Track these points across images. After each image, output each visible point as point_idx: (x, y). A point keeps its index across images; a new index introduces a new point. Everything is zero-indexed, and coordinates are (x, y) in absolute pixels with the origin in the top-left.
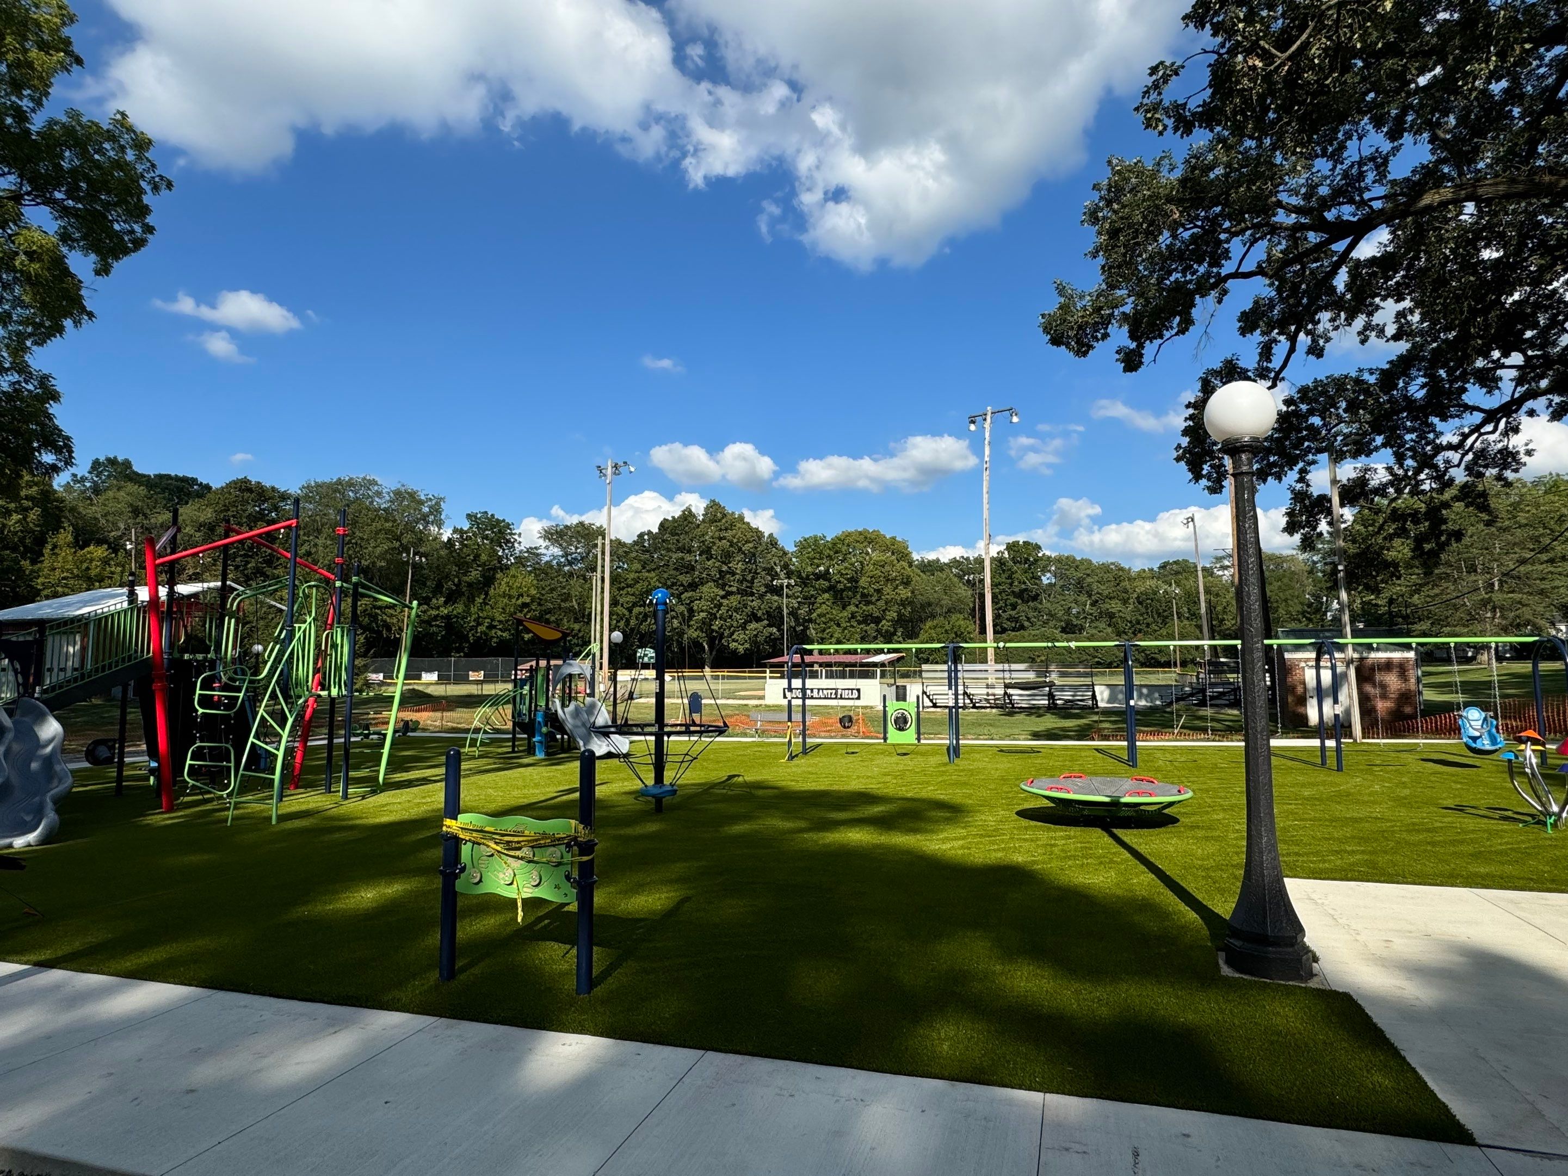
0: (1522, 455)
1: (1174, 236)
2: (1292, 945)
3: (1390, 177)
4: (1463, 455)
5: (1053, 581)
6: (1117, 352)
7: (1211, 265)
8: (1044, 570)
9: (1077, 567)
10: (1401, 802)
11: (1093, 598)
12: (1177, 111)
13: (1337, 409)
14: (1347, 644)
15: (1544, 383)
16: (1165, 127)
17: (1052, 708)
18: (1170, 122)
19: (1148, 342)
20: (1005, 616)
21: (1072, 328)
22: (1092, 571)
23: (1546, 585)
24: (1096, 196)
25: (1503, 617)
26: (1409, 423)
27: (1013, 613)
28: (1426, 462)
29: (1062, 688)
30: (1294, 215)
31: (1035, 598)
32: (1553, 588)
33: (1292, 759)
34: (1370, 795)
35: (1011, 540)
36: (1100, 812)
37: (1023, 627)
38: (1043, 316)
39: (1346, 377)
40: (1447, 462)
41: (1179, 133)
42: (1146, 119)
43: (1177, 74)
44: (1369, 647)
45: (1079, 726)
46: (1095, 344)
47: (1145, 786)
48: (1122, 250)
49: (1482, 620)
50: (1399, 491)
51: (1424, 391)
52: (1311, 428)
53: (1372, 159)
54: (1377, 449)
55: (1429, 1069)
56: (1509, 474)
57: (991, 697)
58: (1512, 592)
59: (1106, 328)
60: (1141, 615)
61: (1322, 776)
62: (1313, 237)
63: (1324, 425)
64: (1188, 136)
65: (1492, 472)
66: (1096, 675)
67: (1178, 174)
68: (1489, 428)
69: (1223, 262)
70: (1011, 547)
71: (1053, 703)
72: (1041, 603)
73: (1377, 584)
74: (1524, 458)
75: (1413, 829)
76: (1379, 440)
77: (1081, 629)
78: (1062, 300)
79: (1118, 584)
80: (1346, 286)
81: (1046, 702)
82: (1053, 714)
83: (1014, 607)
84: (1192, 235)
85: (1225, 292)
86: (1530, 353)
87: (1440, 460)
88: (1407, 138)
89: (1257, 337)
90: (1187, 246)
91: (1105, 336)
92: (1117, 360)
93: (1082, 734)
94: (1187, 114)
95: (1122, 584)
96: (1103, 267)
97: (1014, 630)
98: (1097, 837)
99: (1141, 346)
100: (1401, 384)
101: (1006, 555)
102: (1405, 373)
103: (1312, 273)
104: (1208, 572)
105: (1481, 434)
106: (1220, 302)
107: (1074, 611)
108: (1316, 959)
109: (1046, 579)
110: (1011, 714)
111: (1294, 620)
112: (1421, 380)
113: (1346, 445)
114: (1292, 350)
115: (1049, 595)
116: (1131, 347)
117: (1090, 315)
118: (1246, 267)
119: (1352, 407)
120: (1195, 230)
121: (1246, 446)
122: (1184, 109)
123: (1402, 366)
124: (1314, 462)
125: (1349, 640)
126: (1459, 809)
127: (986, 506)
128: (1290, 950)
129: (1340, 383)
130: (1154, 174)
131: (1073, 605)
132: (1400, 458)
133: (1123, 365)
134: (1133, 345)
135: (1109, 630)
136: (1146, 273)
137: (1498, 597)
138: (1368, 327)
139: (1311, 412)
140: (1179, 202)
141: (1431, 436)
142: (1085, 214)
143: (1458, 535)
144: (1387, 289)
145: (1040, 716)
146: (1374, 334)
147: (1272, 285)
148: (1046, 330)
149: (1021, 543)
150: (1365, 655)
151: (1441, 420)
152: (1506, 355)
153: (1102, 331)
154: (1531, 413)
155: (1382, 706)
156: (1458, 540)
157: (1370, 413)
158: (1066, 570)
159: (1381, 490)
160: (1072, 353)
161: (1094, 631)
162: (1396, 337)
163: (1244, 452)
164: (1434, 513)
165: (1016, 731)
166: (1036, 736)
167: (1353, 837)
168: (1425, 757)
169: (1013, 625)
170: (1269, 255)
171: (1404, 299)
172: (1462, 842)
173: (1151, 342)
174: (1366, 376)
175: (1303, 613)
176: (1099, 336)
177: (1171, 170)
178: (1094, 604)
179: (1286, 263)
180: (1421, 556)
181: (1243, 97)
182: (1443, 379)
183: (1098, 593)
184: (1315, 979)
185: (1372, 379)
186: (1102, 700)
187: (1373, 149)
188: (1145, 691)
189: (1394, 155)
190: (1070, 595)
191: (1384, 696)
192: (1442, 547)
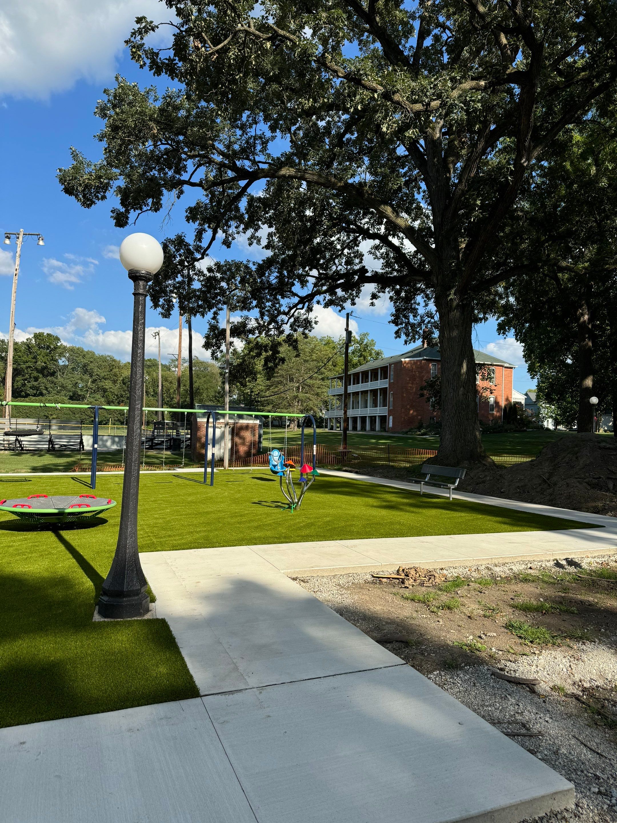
0: (313, 324)
1: (155, 146)
2: (138, 594)
3: (267, 152)
4: (289, 318)
5: (67, 363)
6: (112, 211)
7: (175, 172)
8: (61, 355)
9: (84, 356)
10: (236, 501)
11: (94, 377)
12: (153, 56)
13: (236, 280)
14: (226, 414)
15: (325, 288)
16: (145, 64)
17: (52, 450)
18: (148, 62)
19: (132, 210)
20: (29, 385)
21: (80, 185)
22: (95, 359)
23: (319, 391)
24: (106, 98)
25: (302, 405)
26: (268, 297)
27: (35, 384)
28: (273, 319)
29: (60, 437)
30: (221, 157)
31: (53, 374)
32: (322, 392)
33: (190, 480)
34: (221, 498)
35: (38, 331)
36: (53, 520)
37: (42, 394)
38: (60, 170)
39: (241, 263)
40: (282, 321)
41: (153, 71)
42: (132, 52)
43: (154, 31)
44: (240, 417)
45: (68, 462)
46: (97, 201)
47: (88, 501)
48: (119, 142)
49: (293, 407)
50: (260, 333)
51: (276, 280)
52: (221, 288)
53: (261, 138)
54: (253, 308)
55: (191, 656)
56: (307, 331)
57: (5, 442)
58: (307, 393)
59: (105, 192)
60: (124, 391)
61: (202, 489)
62: (230, 174)
63: (228, 288)
64: (158, 76)
65: (300, 330)
66: (84, 429)
67: (158, 105)
68: (300, 306)
69: (182, 173)
70: (37, 336)
71: (52, 447)
72: (57, 378)
73: (246, 383)
74: (314, 325)
75: (234, 515)
76: (255, 303)
77: (84, 398)
78: (75, 163)
79: (111, 370)
80: (246, 209)
81: (47, 446)
82: (51, 454)
83: (36, 379)
84: (166, 149)
85: (181, 192)
86: (321, 271)
87: (279, 318)
88: (278, 133)
89: (195, 225)
90: (162, 155)
91: (104, 198)
92: (111, 217)
93: (68, 468)
94: (159, 61)
95: (114, 370)
96: (106, 149)
97: (35, 395)
98: (49, 536)
99: (127, 211)
100: (267, 274)
101: (33, 341)
102: (269, 268)
103: (228, 195)
104: (166, 368)
105: (297, 309)
106: (178, 197)
107: (80, 386)
108: (153, 600)
109: (62, 362)
110: (19, 454)
111: (211, 400)
112: (276, 274)
113: (238, 302)
114: (213, 238)
115: (63, 373)
116: (121, 211)
117: (94, 180)
118: (194, 180)
119: (243, 281)
120: (168, 147)
121: (143, 277)
122: (157, 57)
123: (269, 263)
124: (221, 309)
125: (227, 412)
126: (259, 503)
127: (13, 302)
128: (136, 598)
129: (238, 266)
130: (145, 99)
131: (79, 381)
132: (262, 315)
133: (115, 221)
134: (123, 210)
135: (103, 400)
136: (136, 164)
137: (301, 395)
138: (253, 237)
139: (222, 279)
140: (158, 122)
141: (277, 305)
142: (97, 108)
143: (283, 360)
144: (265, 218)
145: (41, 456)
146: (255, 241)
147: (207, 195)
148: (62, 180)
149: (45, 334)
150: (237, 421)
151: (282, 298)
152: (311, 269)
153: (102, 193)
154: (318, 302)
155: (243, 449)
156: (283, 363)
157: (251, 287)
158: (77, 357)
159: (252, 331)
160: (79, 203)
161: (92, 400)
162: (267, 247)
163: (141, 280)
164: (275, 347)
165: (20, 466)
166: (35, 469)
167: (203, 523)
168: (254, 476)
169: (35, 392)
170: (206, 176)
171: (272, 227)
172: (252, 521)
173: (134, 211)
174: (251, 265)
175: (215, 397)
176: (100, 196)
177: (155, 100)
178: (94, 382)
179: (214, 184)
180: (266, 369)
181: (192, 65)
182: (285, 276)
183: (97, 375)
184: (150, 613)
185: (254, 268)
186: (88, 445)
187: (261, 132)
188: (117, 439)
189: (272, 141)
190: (77, 375)
191: (243, 444)
192: (276, 365)
